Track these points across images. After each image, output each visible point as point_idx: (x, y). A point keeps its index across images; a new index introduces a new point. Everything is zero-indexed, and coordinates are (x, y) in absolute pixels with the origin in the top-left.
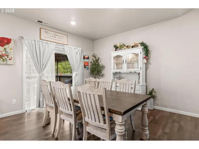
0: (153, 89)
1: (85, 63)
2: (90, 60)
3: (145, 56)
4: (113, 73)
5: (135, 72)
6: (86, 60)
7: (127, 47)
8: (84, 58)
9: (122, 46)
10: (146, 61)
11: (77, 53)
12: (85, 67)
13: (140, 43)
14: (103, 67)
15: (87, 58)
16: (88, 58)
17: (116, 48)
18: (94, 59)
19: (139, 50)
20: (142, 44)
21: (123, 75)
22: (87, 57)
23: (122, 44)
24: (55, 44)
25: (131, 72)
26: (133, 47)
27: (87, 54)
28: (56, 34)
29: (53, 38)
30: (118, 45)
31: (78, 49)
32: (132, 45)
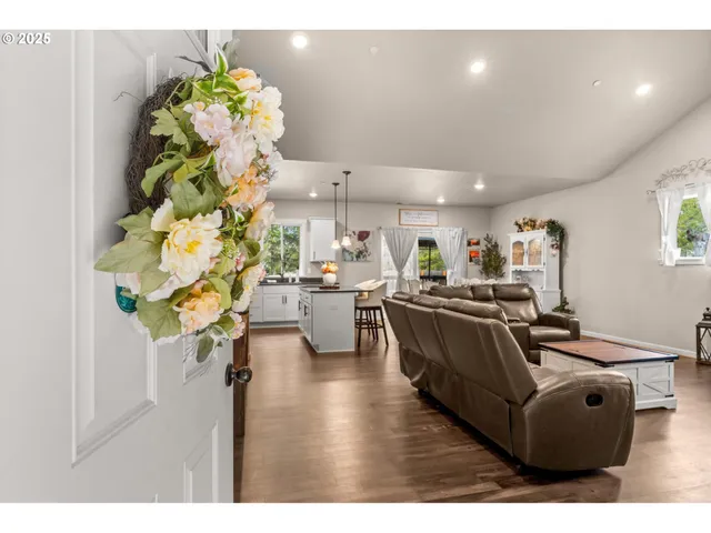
1: (471, 252)
2: (482, 247)
4: (512, 271)
5: (538, 270)
6: (474, 248)
8: (469, 244)
10: (554, 252)
11: (454, 238)
12: (471, 261)
15: (475, 244)
16: (478, 243)
18: (489, 245)
19: (543, 234)
22: (475, 241)
27: (474, 236)
28: (421, 212)
29: (417, 220)
30: (521, 222)
31: (456, 230)
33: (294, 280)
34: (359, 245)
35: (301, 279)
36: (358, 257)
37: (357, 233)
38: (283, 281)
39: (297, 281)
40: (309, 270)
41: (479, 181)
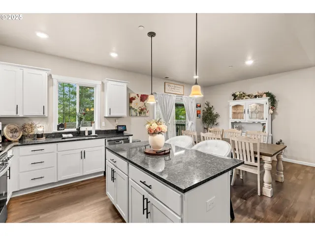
0: (281, 141)
1: (197, 111)
3: (271, 107)
4: (232, 123)
5: (259, 123)
6: (199, 108)
7: (249, 96)
9: (242, 95)
10: (272, 112)
12: (197, 116)
13: (265, 93)
14: (217, 116)
16: (200, 106)
17: (235, 97)
18: (207, 107)
19: (265, 100)
20: (268, 94)
21: (243, 125)
23: (242, 93)
24: (176, 95)
25: (254, 123)
26: (256, 97)
27: (199, 102)
28: (175, 86)
29: (173, 90)
32: (254, 95)
33: (90, 133)
34: (141, 104)
35: (97, 132)
36: (140, 113)
37: (140, 96)
38: (79, 134)
39: (94, 133)
40: (103, 124)
41: (249, 57)
